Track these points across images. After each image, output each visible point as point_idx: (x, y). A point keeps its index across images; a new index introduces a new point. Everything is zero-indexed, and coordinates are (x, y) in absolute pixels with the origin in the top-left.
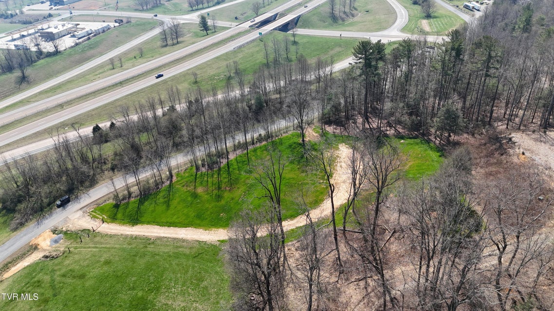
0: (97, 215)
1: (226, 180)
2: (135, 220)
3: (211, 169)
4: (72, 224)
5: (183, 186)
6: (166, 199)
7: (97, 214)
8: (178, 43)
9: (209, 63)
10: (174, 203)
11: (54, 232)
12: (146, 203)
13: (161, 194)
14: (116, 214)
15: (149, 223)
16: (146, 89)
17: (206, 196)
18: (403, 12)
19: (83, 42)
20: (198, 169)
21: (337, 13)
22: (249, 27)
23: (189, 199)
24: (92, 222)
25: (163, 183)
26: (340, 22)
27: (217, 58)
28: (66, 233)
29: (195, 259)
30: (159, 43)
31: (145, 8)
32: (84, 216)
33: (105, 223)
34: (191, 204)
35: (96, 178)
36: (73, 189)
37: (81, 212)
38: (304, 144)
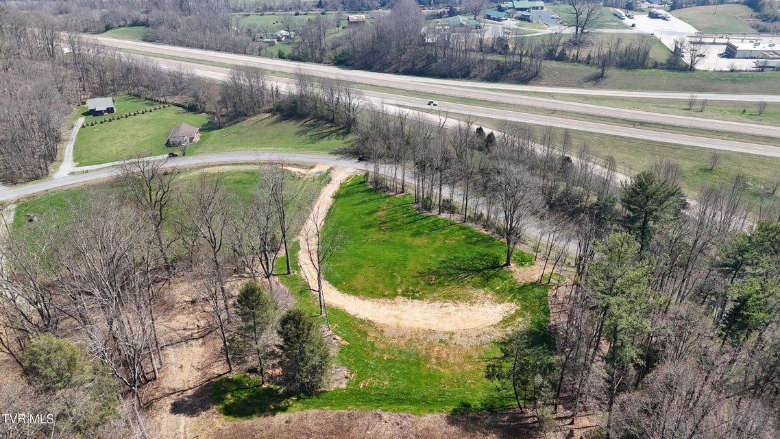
1: (399, 223)
4: (339, 173)
32: (349, 174)
33: (340, 185)
34: (359, 215)
37: (354, 170)
38: (499, 267)
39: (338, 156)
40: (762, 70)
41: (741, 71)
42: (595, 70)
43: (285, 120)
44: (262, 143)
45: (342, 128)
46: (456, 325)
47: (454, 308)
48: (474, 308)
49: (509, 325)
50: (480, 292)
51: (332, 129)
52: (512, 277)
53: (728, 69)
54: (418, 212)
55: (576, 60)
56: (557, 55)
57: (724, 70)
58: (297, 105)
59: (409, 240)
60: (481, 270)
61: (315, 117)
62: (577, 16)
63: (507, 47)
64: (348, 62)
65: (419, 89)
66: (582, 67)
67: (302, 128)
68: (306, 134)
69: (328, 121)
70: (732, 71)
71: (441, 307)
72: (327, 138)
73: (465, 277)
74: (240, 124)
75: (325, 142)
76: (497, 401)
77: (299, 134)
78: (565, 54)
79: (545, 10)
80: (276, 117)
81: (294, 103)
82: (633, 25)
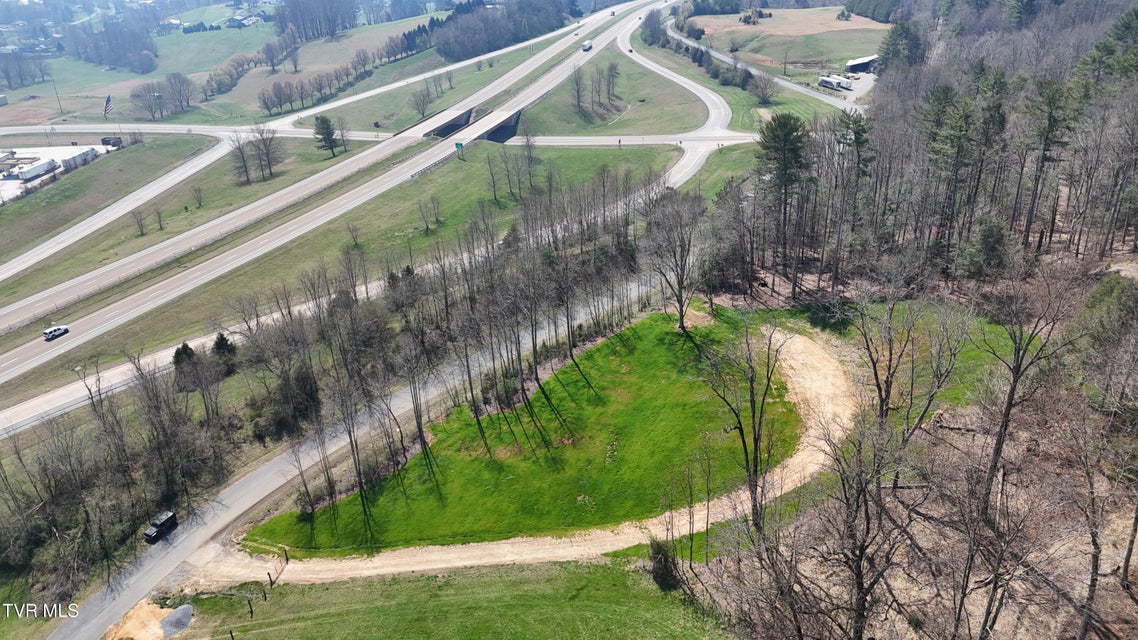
0: (263, 547)
1: (555, 424)
2: (370, 541)
3: (509, 405)
4: (205, 577)
5: (459, 450)
6: (429, 485)
7: (262, 544)
8: (273, 176)
9: (369, 207)
10: (453, 489)
11: (162, 601)
12: (382, 500)
13: (412, 475)
14: (311, 537)
15: (407, 543)
16: (247, 269)
17: (523, 465)
18: (716, 99)
19: (42, 185)
20: (477, 410)
21: (587, 105)
22: (424, 136)
23: (486, 475)
24: (257, 563)
25: (405, 449)
26: (599, 122)
27: (383, 196)
28: (196, 600)
29: (576, 602)
30: (230, 179)
31: (157, 115)
32: (228, 554)
33: (291, 561)
34: (496, 486)
35: (224, 463)
36: (175, 495)
37: (217, 544)
38: (686, 333)
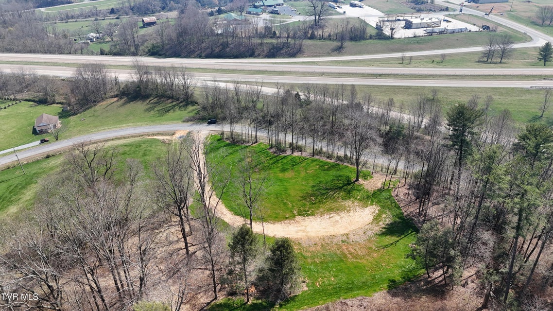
1: (266, 165)
4: (197, 135)
5: (250, 151)
6: (233, 152)
7: (210, 138)
8: (499, 63)
10: (230, 157)
11: (189, 133)
12: (226, 147)
13: (237, 148)
20: (271, 147)
23: (237, 160)
24: (202, 140)
28: (189, 137)
30: (480, 57)
31: (547, 23)
32: (206, 135)
33: (203, 144)
34: (232, 163)
35: (241, 120)
36: (226, 119)
37: (208, 132)
38: (352, 183)
39: (190, 123)
40: (432, 35)
41: (419, 36)
42: (337, 44)
43: (133, 101)
44: (119, 121)
45: (182, 102)
46: (346, 228)
47: (339, 217)
48: (351, 213)
49: (380, 221)
50: (348, 203)
51: (174, 103)
52: (364, 188)
53: (412, 36)
54: (276, 154)
55: (322, 38)
56: (309, 35)
57: (410, 36)
58: (140, 89)
59: (281, 175)
60: (342, 187)
61: (157, 96)
62: (315, 8)
63: (275, 33)
64: (160, 53)
65: (224, 68)
66: (328, 42)
67: (149, 106)
68: (153, 109)
69: (169, 98)
70: (415, 37)
71: (330, 218)
72: (172, 111)
73: (334, 194)
74: (93, 109)
75: (171, 114)
76: (409, 273)
77: (148, 110)
78: (314, 35)
79: (285, 5)
80: (123, 100)
81: (138, 87)
82: (344, 12)
